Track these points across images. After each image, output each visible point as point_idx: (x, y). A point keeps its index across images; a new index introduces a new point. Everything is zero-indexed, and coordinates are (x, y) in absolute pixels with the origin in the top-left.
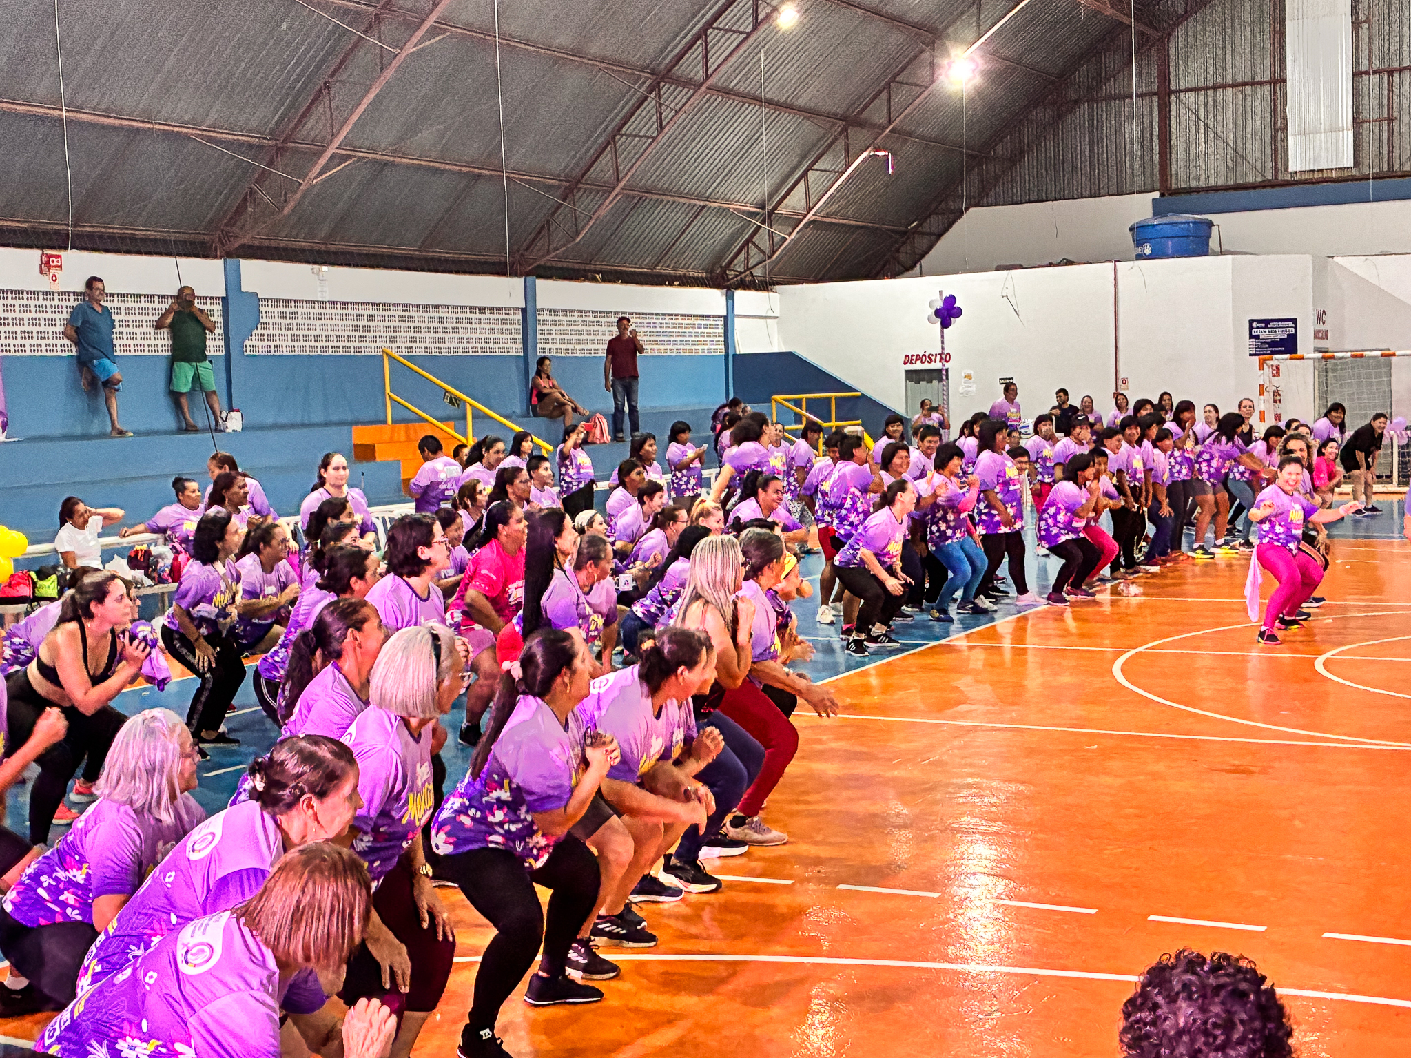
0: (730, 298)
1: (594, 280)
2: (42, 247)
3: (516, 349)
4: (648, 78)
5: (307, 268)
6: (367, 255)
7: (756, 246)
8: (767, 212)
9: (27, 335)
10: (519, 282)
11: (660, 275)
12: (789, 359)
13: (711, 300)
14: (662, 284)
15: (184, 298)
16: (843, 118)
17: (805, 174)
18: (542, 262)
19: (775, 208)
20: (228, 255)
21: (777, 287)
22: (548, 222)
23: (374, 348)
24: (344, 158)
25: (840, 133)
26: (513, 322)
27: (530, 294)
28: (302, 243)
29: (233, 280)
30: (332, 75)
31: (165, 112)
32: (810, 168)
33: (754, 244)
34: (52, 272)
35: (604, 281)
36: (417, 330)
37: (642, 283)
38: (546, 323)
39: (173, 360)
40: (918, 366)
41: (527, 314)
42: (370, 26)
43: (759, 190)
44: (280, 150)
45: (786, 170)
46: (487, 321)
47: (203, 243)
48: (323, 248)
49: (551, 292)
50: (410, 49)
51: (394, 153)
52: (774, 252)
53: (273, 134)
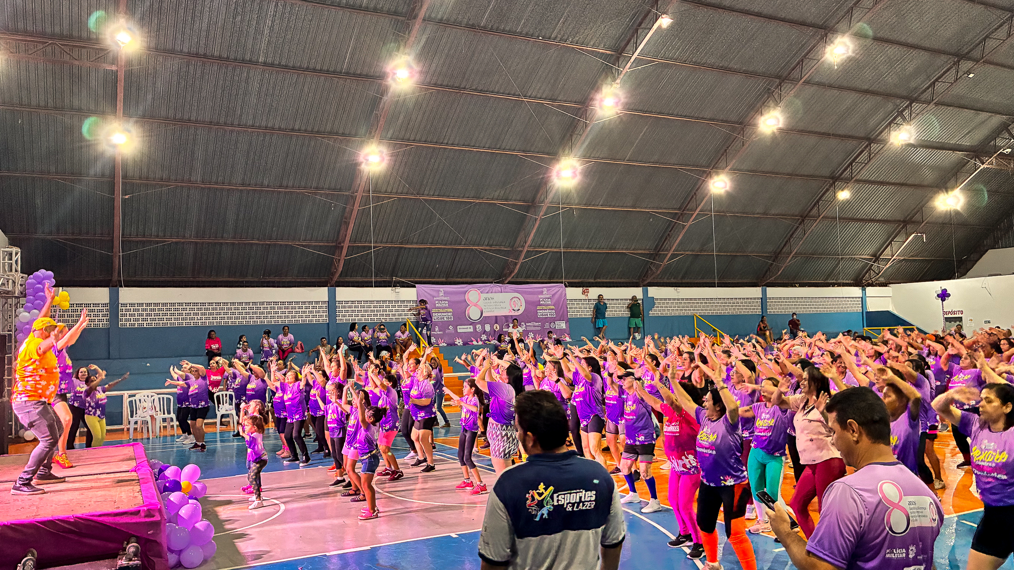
0: (864, 290)
1: (796, 286)
2: (583, 287)
3: (759, 312)
4: (799, 219)
5: (672, 289)
6: (697, 283)
7: (874, 271)
8: (876, 257)
9: (578, 311)
10: (759, 289)
11: (828, 283)
12: (888, 313)
13: (856, 291)
14: (828, 286)
15: (634, 298)
16: (904, 221)
17: (890, 243)
18: (768, 281)
19: (880, 255)
20: (644, 286)
21: (890, 285)
22: (769, 268)
23: (690, 313)
24: (678, 255)
25: (902, 228)
26: (757, 302)
27: (764, 293)
28: (673, 280)
29: (645, 293)
30: (670, 231)
31: (617, 247)
32: (892, 240)
33: (872, 270)
34: (586, 294)
35: (800, 286)
36: (716, 306)
37: (818, 286)
38: (772, 302)
39: (630, 317)
40: (949, 316)
41: (764, 300)
42: (679, 217)
43: (870, 250)
44: (657, 255)
45: (881, 242)
46: (746, 303)
47: (637, 283)
48: (680, 281)
49: (772, 292)
50: (691, 222)
51: (701, 251)
52: (880, 272)
53: (655, 249)
